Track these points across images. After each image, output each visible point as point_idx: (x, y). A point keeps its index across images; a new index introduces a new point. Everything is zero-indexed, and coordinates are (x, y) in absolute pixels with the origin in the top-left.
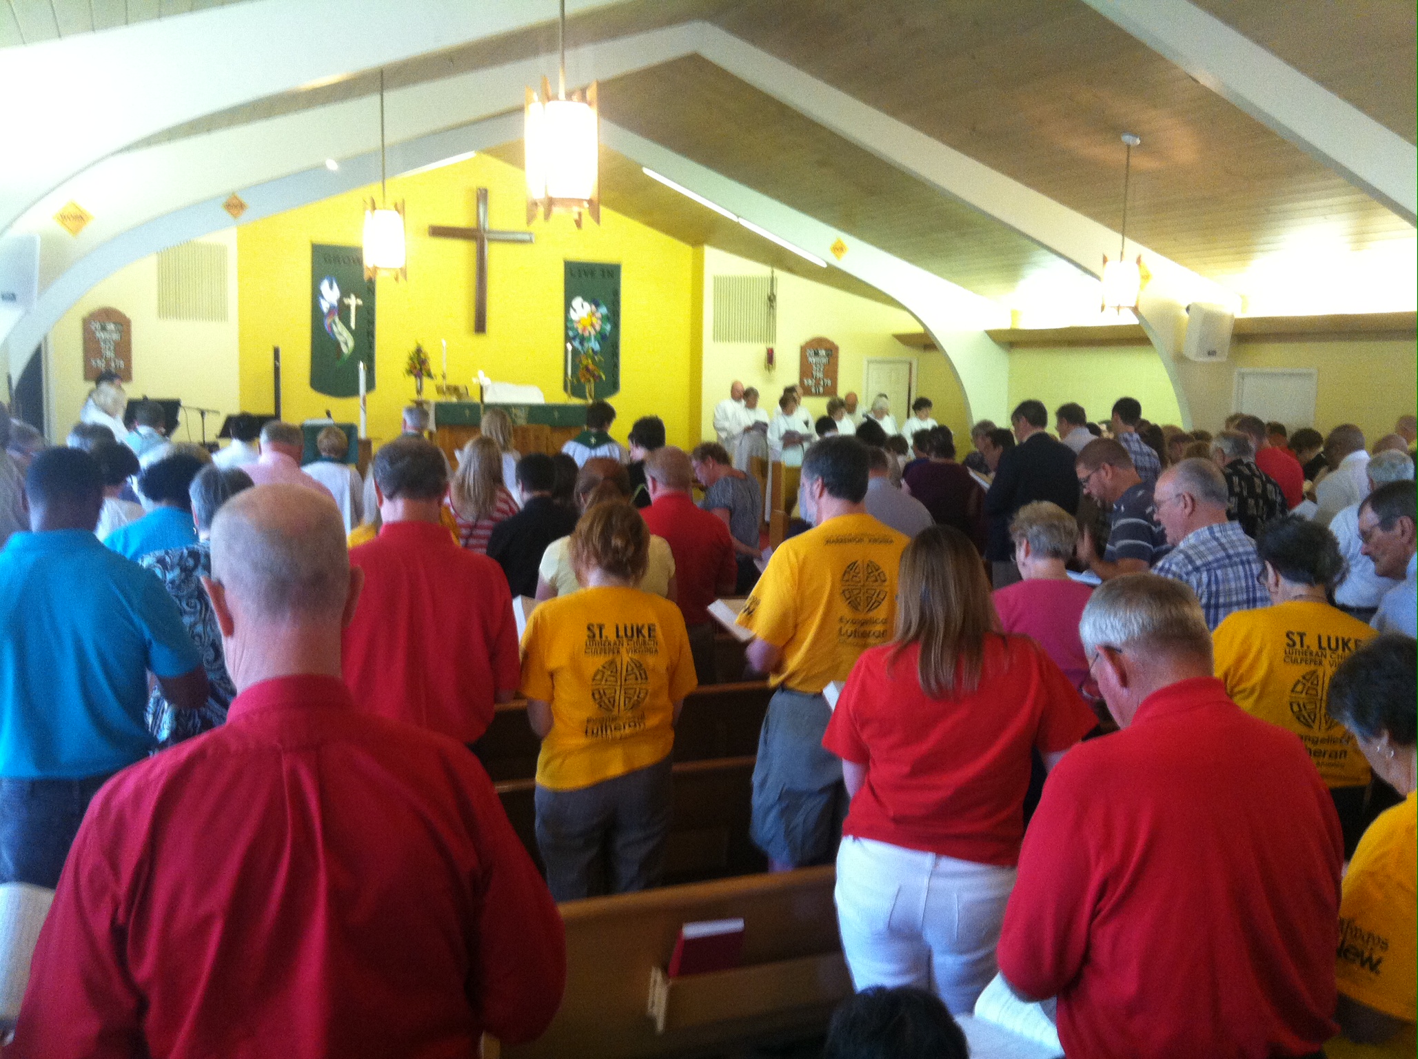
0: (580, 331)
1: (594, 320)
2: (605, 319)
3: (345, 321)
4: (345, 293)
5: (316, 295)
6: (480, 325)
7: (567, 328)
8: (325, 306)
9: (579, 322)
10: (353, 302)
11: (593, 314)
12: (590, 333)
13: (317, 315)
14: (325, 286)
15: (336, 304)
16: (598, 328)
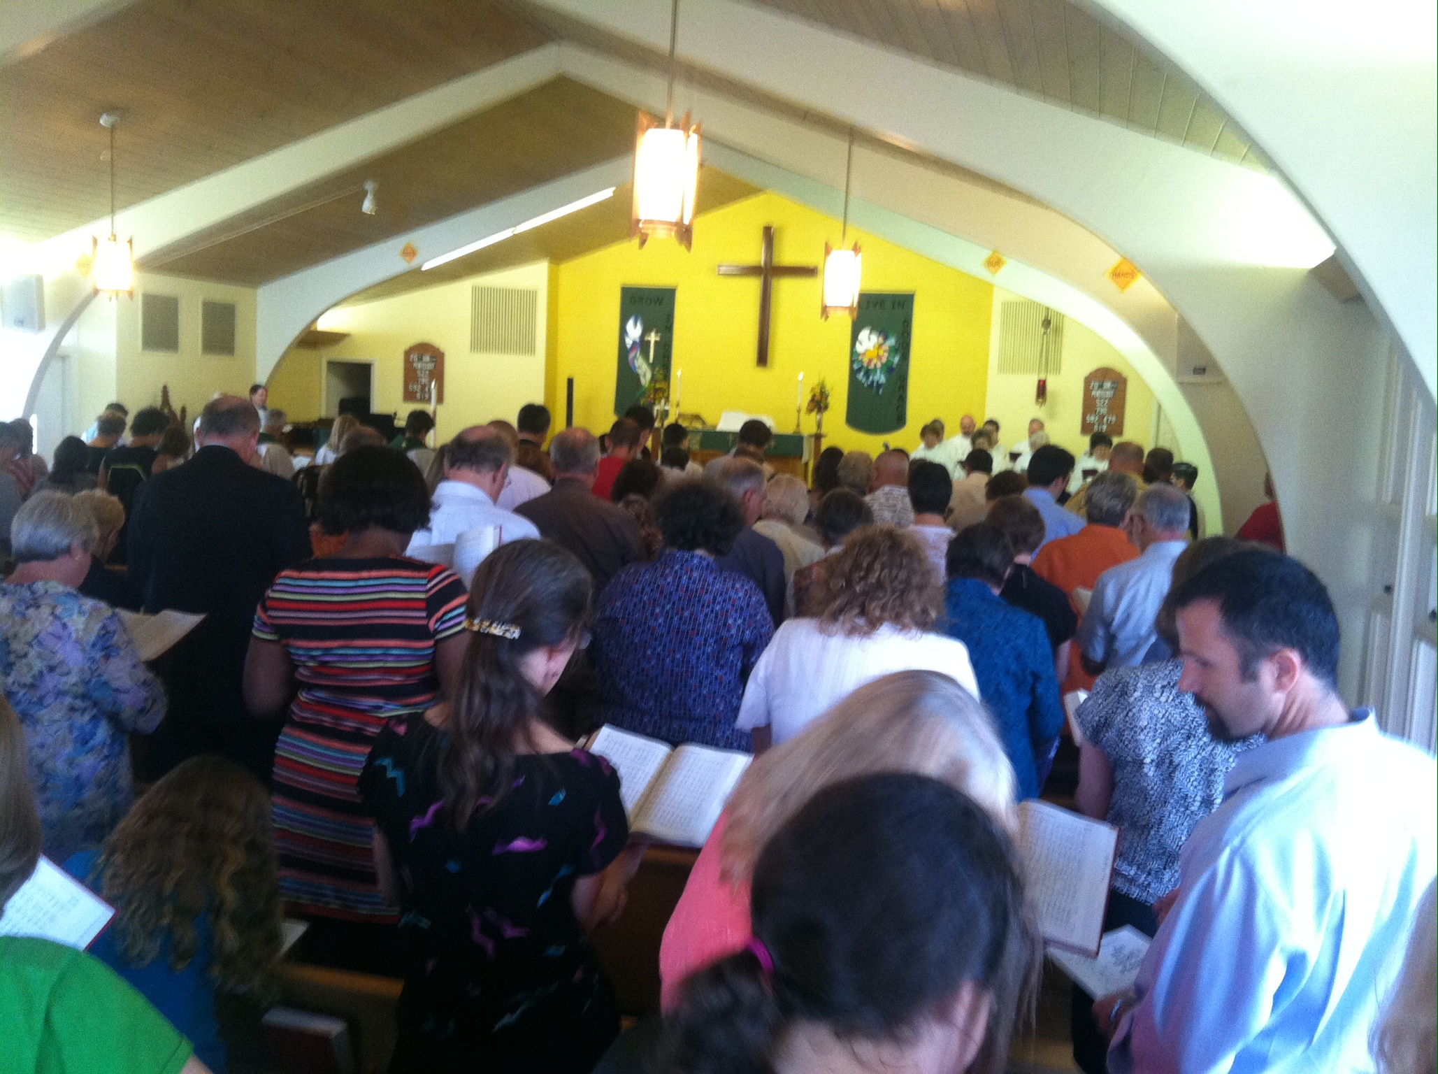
0: (865, 364)
1: (881, 352)
2: (893, 350)
3: (645, 354)
4: (646, 331)
5: (623, 332)
6: (763, 358)
7: (852, 362)
8: (629, 342)
9: (864, 354)
10: (653, 338)
11: (880, 346)
12: (875, 365)
13: (623, 351)
14: (630, 325)
15: (638, 341)
16: (884, 360)
